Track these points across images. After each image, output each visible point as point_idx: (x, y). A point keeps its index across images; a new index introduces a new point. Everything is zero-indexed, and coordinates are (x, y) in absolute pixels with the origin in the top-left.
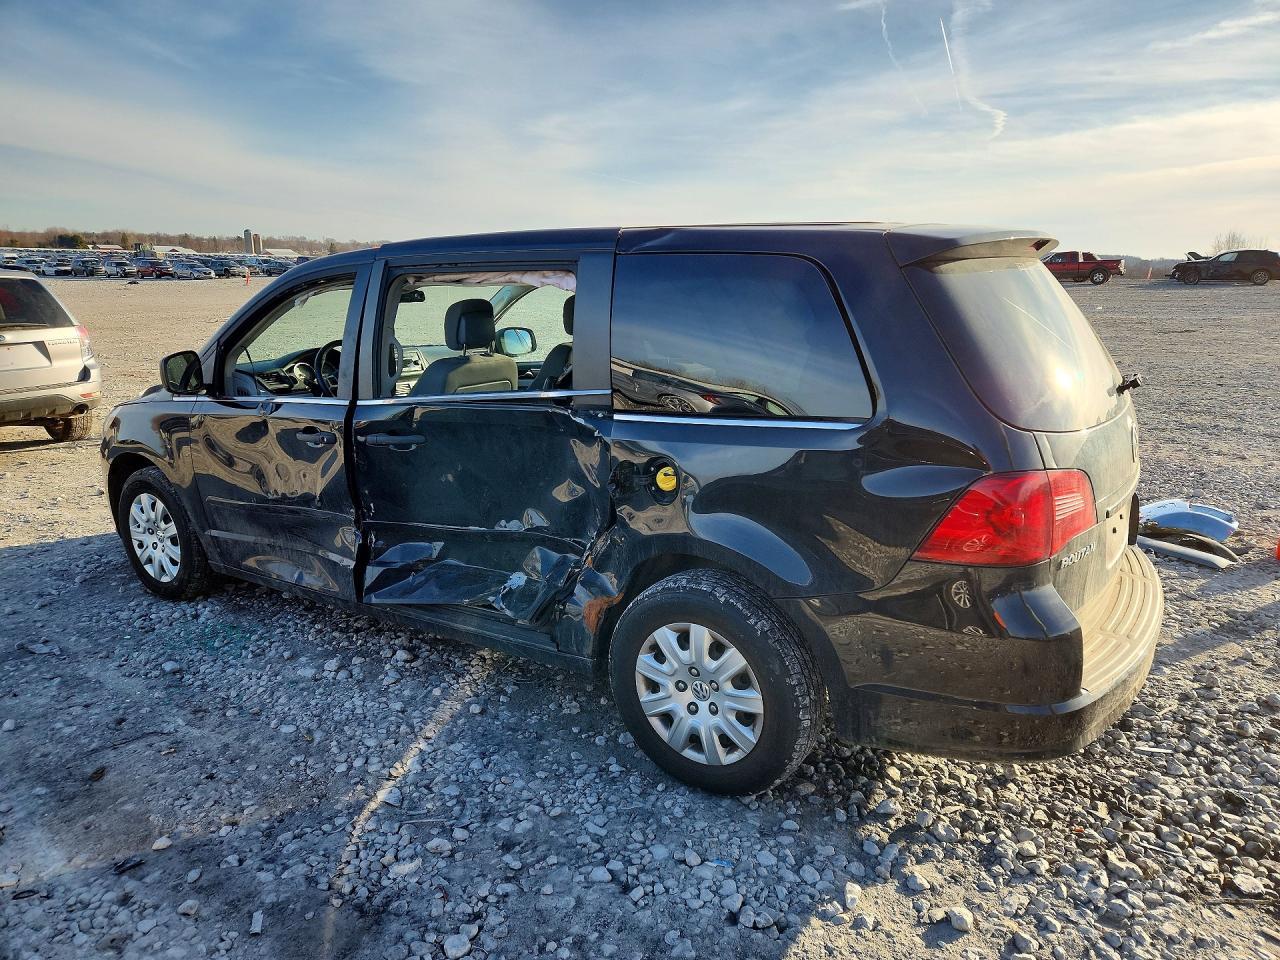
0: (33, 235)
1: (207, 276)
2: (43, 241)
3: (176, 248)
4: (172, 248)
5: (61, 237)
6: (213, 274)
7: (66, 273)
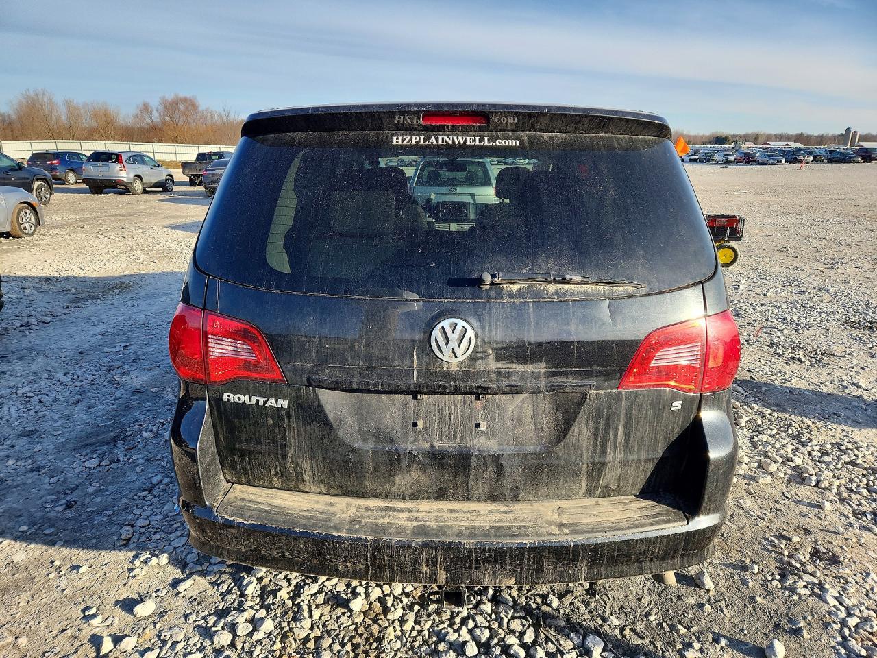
0: (702, 137)
1: (779, 162)
2: (706, 140)
3: (789, 143)
4: (786, 143)
5: (717, 138)
6: (784, 161)
7: (695, 161)
